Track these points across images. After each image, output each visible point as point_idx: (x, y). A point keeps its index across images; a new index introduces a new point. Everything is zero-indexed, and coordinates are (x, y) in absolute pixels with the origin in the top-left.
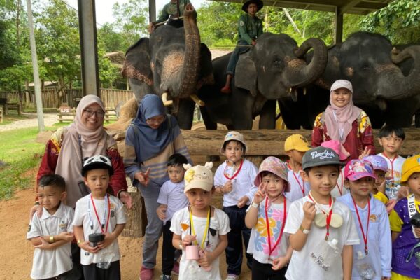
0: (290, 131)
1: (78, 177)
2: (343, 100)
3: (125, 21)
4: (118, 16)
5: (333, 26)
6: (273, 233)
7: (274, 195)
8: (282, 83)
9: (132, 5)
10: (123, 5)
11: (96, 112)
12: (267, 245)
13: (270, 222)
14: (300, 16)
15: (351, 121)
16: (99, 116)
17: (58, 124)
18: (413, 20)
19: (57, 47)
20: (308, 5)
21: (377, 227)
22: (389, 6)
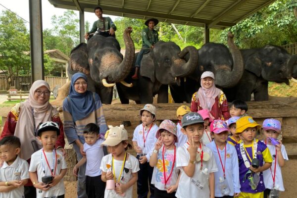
0: (177, 104)
1: (31, 137)
2: (209, 84)
3: (61, 28)
4: (55, 25)
5: (204, 35)
6: (167, 170)
7: (167, 144)
8: (170, 74)
9: (66, 17)
10: (59, 17)
11: (44, 92)
12: (163, 177)
13: (165, 162)
14: (183, 29)
15: (214, 97)
16: (46, 94)
17: (8, 102)
18: (252, 34)
19: (8, 45)
20: (187, 22)
21: (230, 161)
22: (237, 25)
